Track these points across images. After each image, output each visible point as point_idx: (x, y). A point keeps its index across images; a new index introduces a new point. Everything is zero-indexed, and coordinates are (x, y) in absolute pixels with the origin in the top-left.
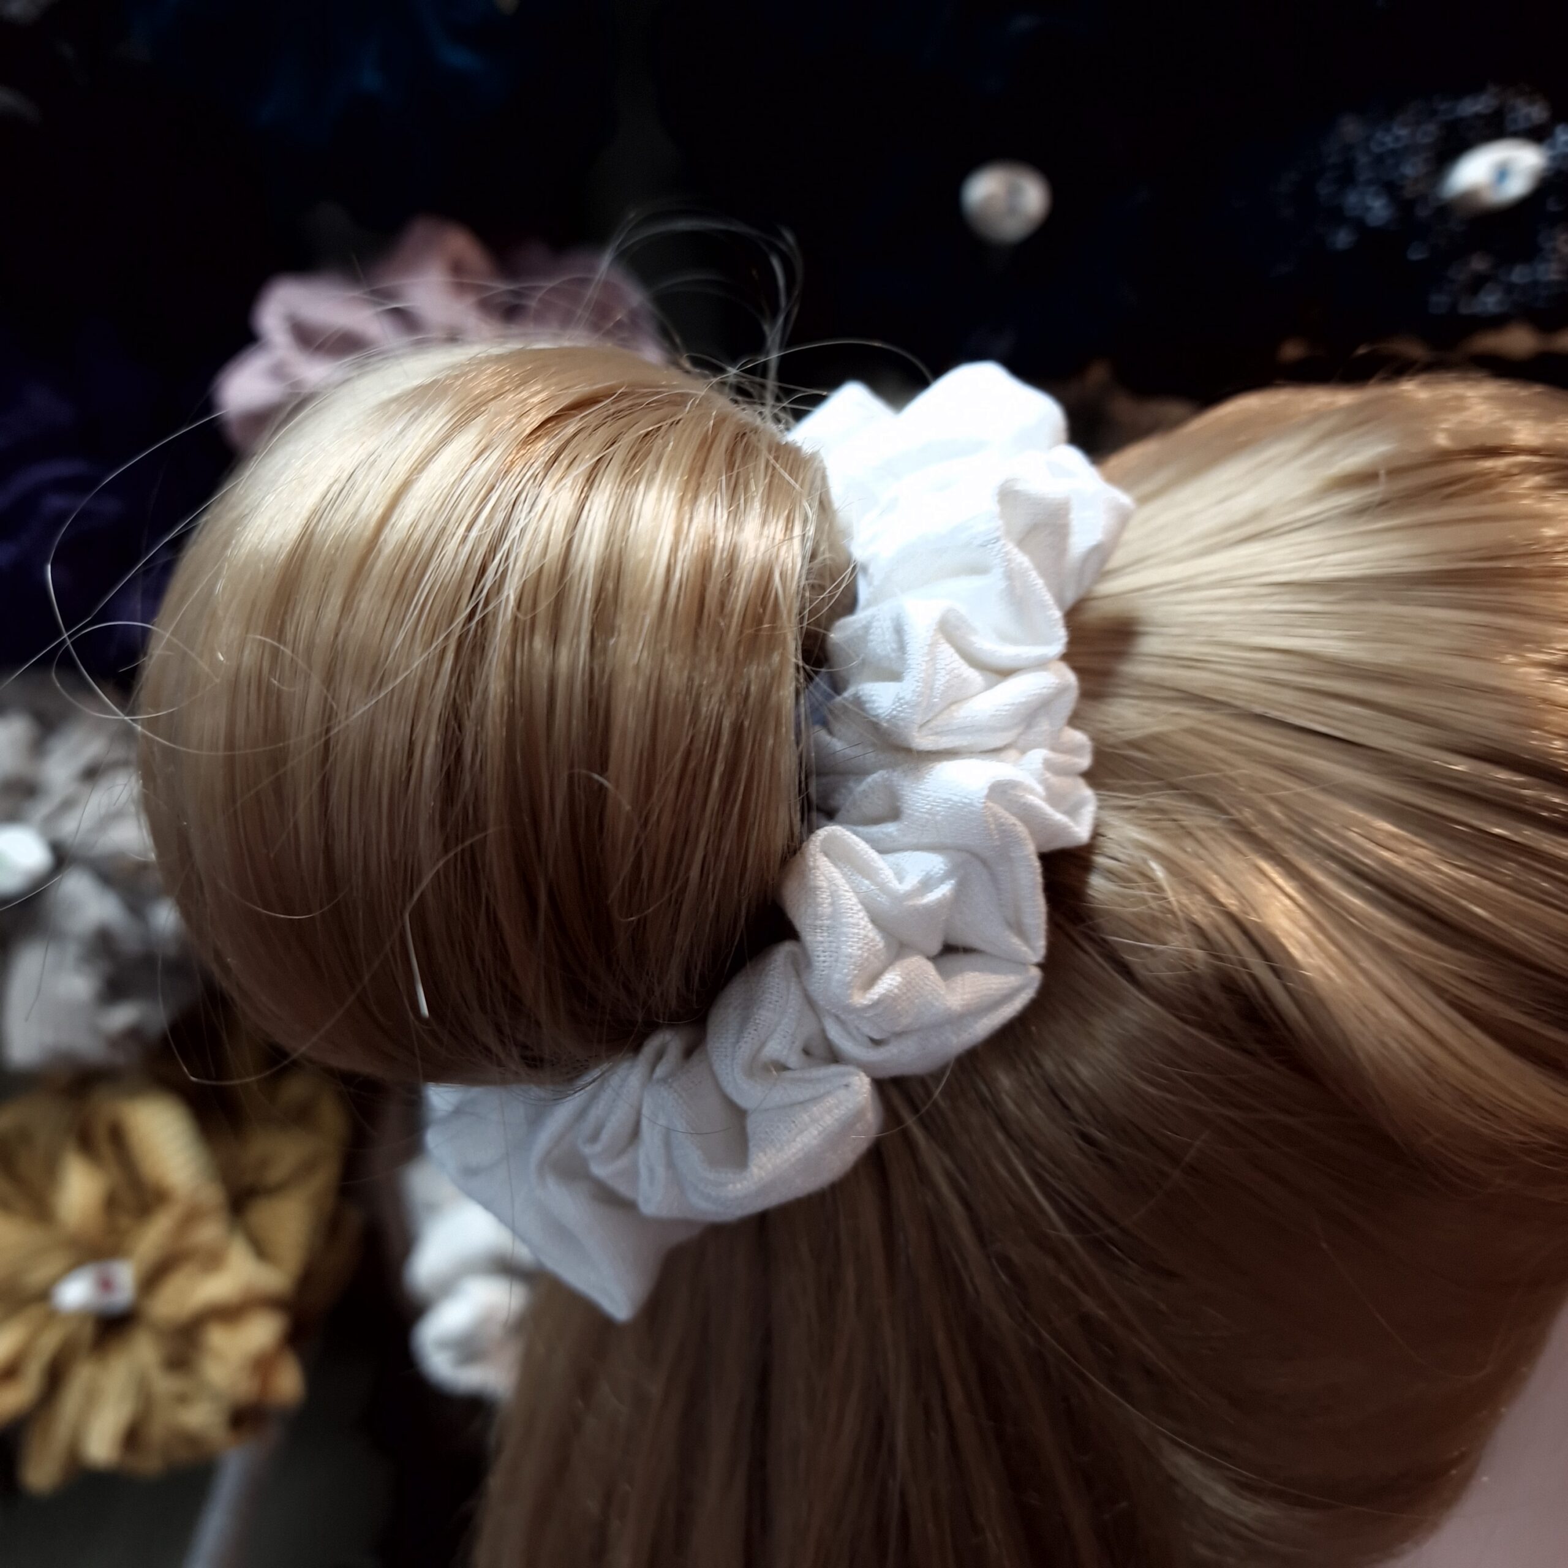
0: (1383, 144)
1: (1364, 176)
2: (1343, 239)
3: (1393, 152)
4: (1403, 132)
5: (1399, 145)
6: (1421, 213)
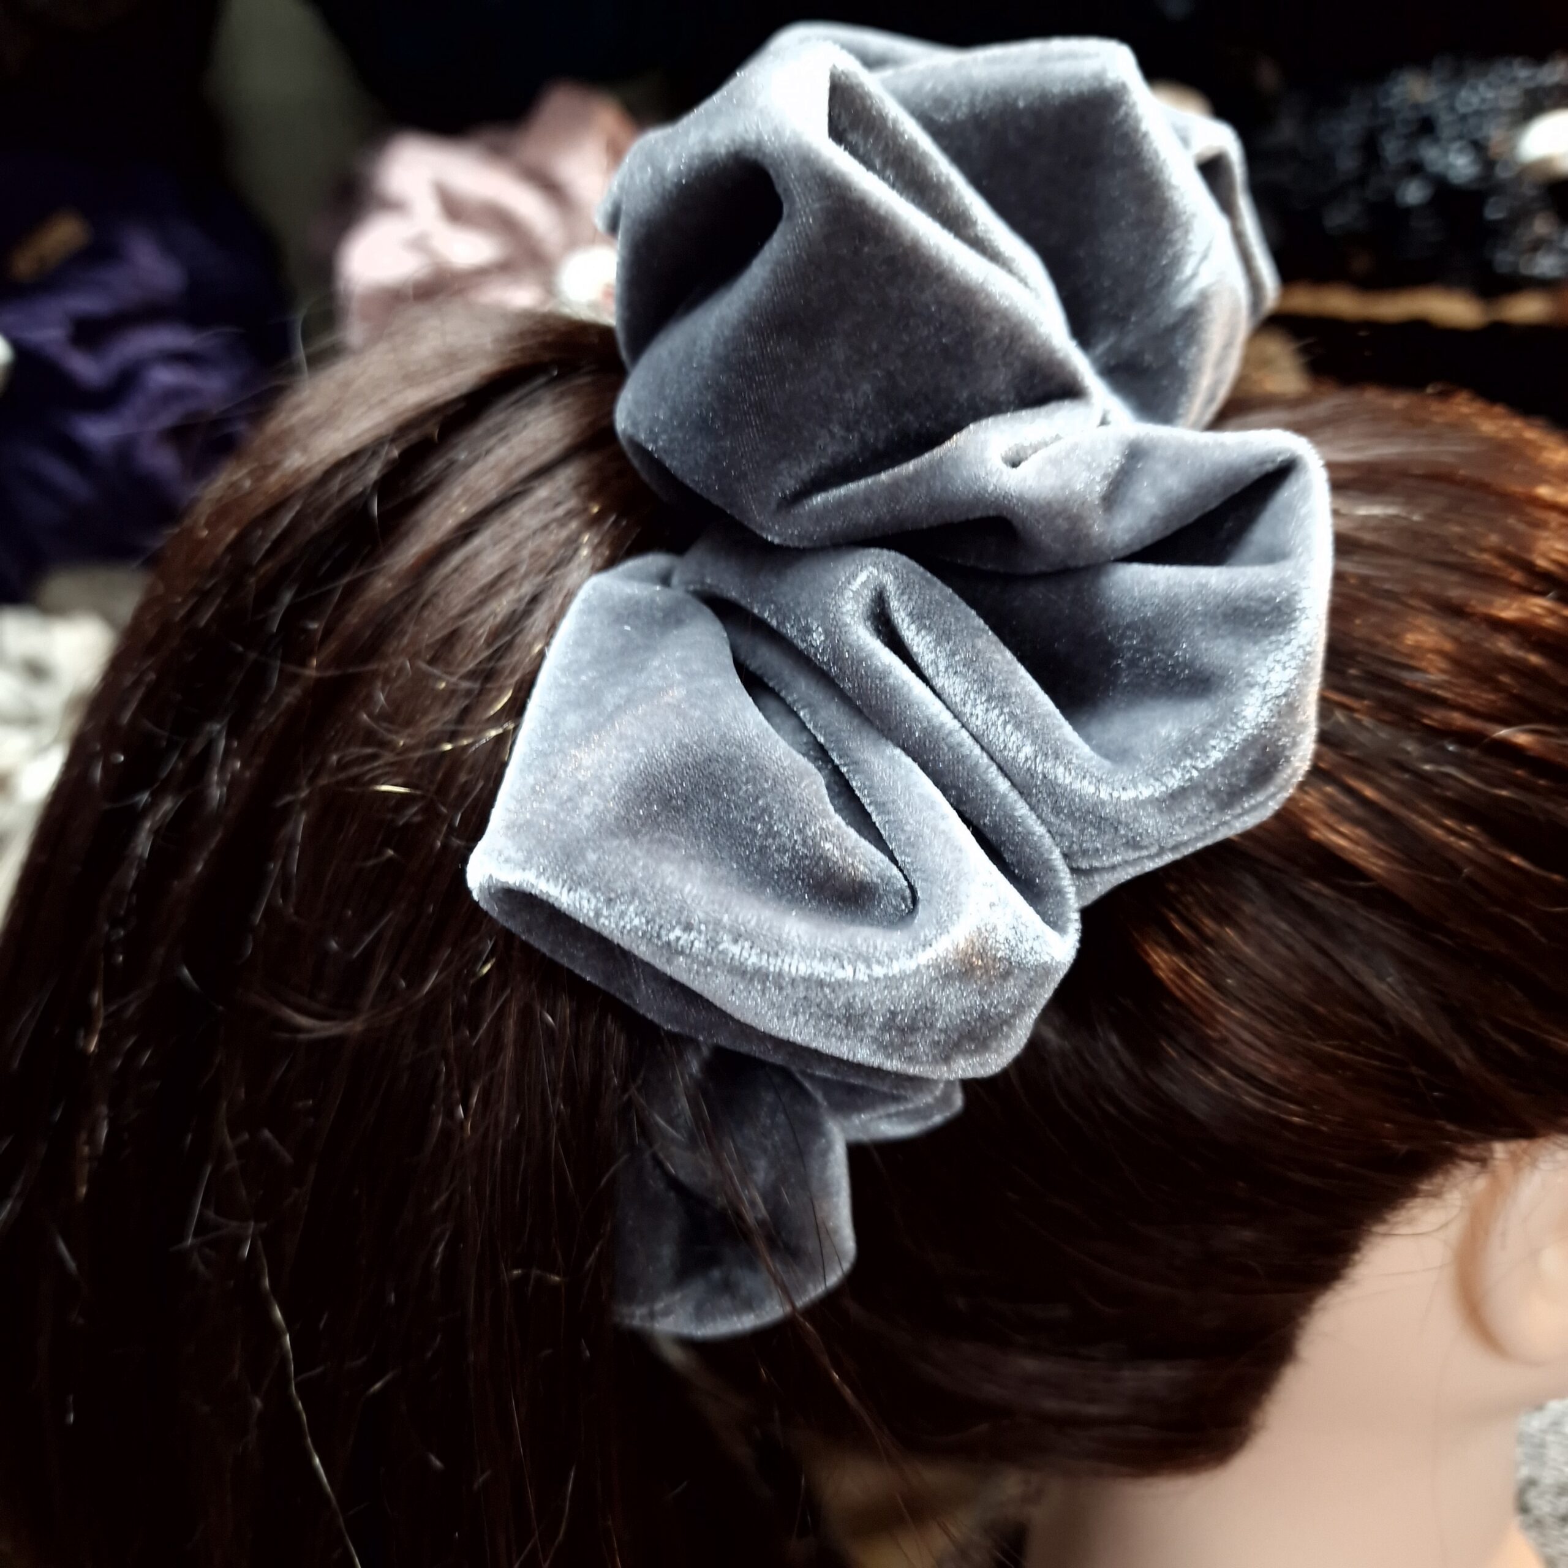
0: (1469, 104)
1: (1446, 132)
2: (1413, 193)
3: (1478, 113)
4: (1490, 95)
5: (1484, 107)
6: (1502, 173)
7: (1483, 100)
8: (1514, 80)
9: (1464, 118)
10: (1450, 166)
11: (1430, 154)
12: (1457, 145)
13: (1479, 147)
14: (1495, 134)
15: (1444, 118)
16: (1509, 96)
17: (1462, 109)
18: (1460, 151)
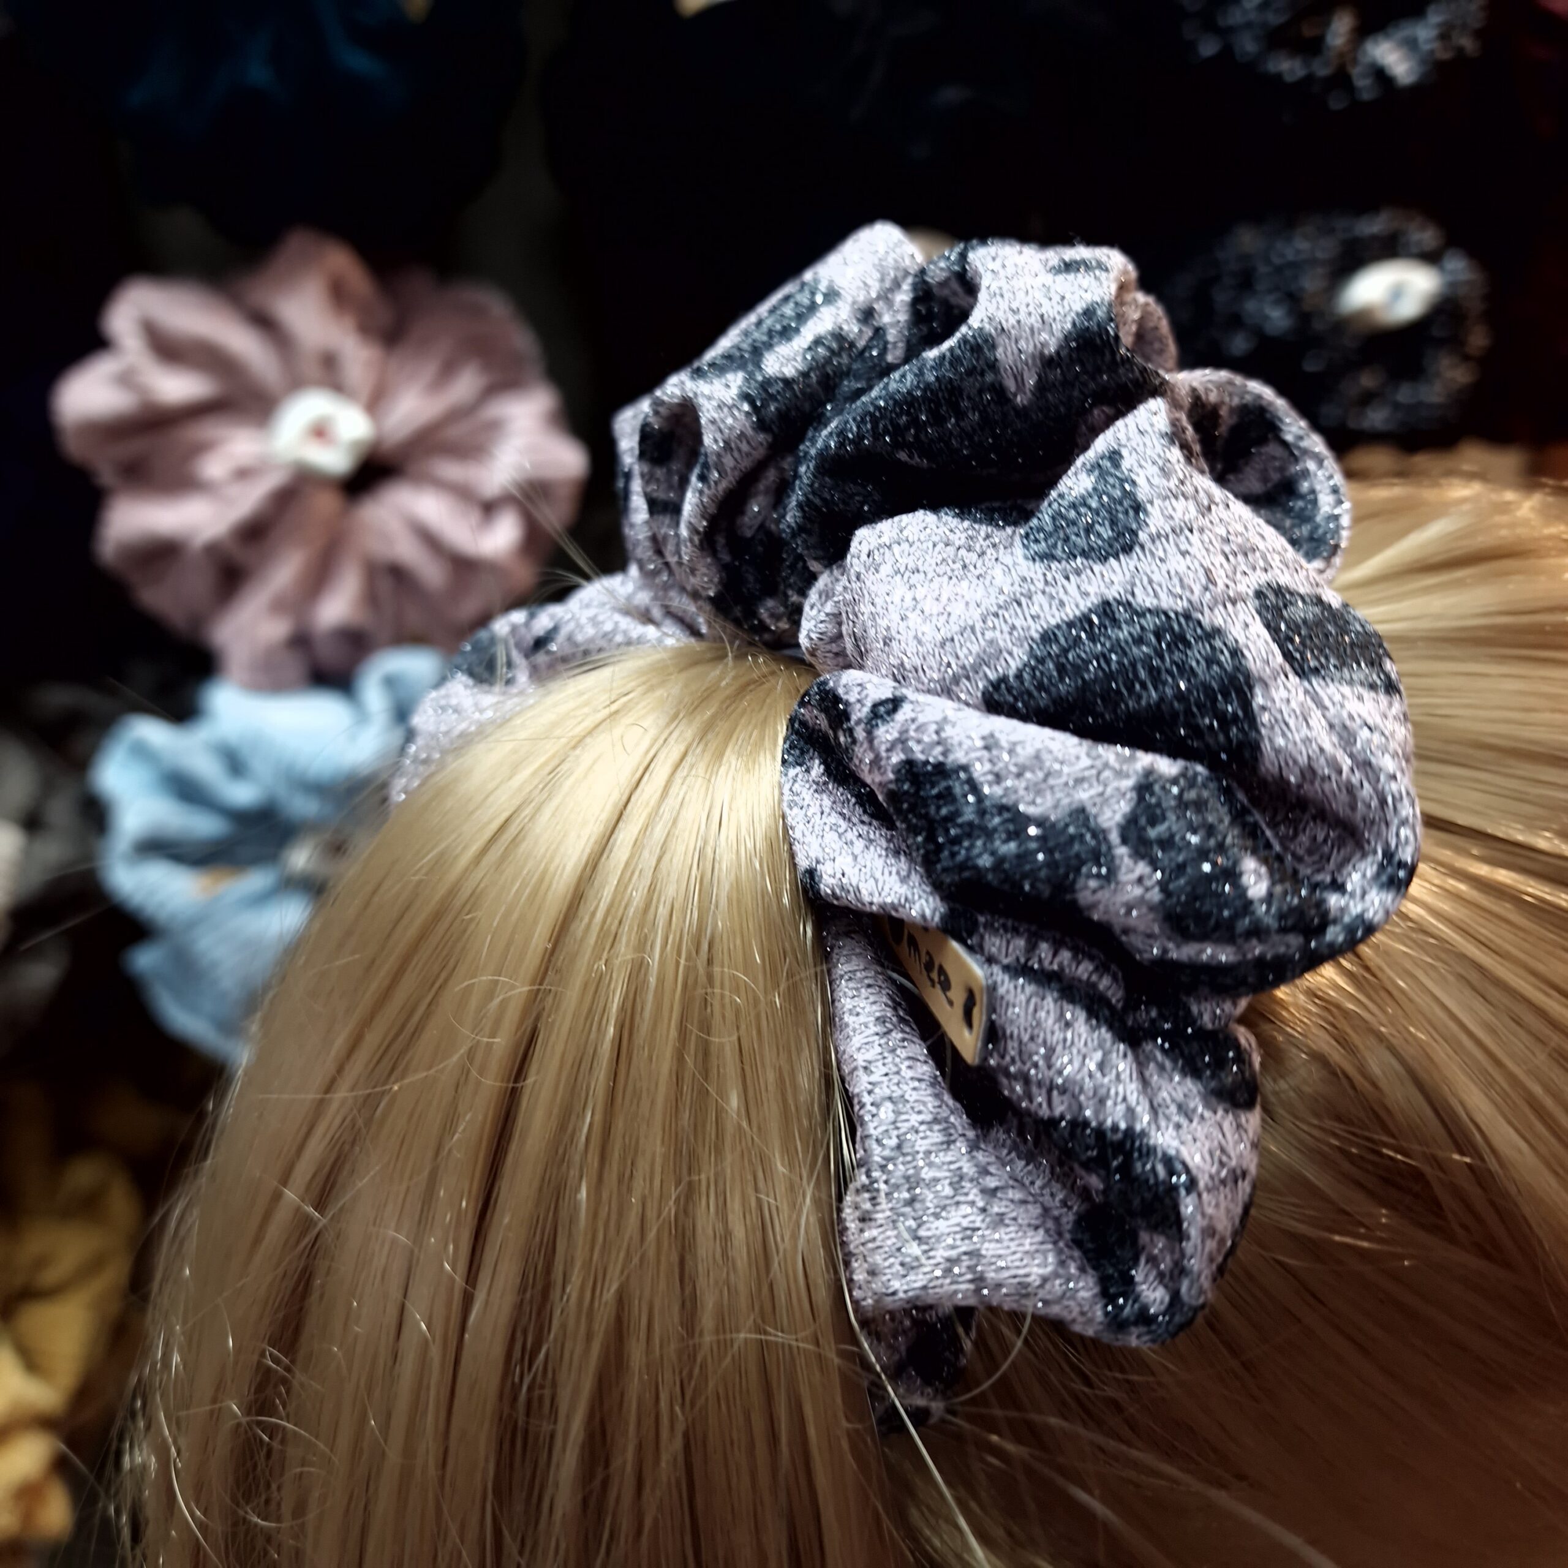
0: (1283, 255)
1: (1264, 284)
2: (1239, 344)
3: (1293, 264)
4: (1304, 245)
5: (1299, 258)
6: (1318, 326)
7: (1298, 252)
8: (1332, 231)
9: (1279, 270)
10: (1267, 318)
11: (1250, 306)
12: (1271, 298)
13: (1292, 298)
14: (1311, 283)
15: (1262, 269)
16: (1326, 248)
17: (1277, 261)
18: (1277, 302)
